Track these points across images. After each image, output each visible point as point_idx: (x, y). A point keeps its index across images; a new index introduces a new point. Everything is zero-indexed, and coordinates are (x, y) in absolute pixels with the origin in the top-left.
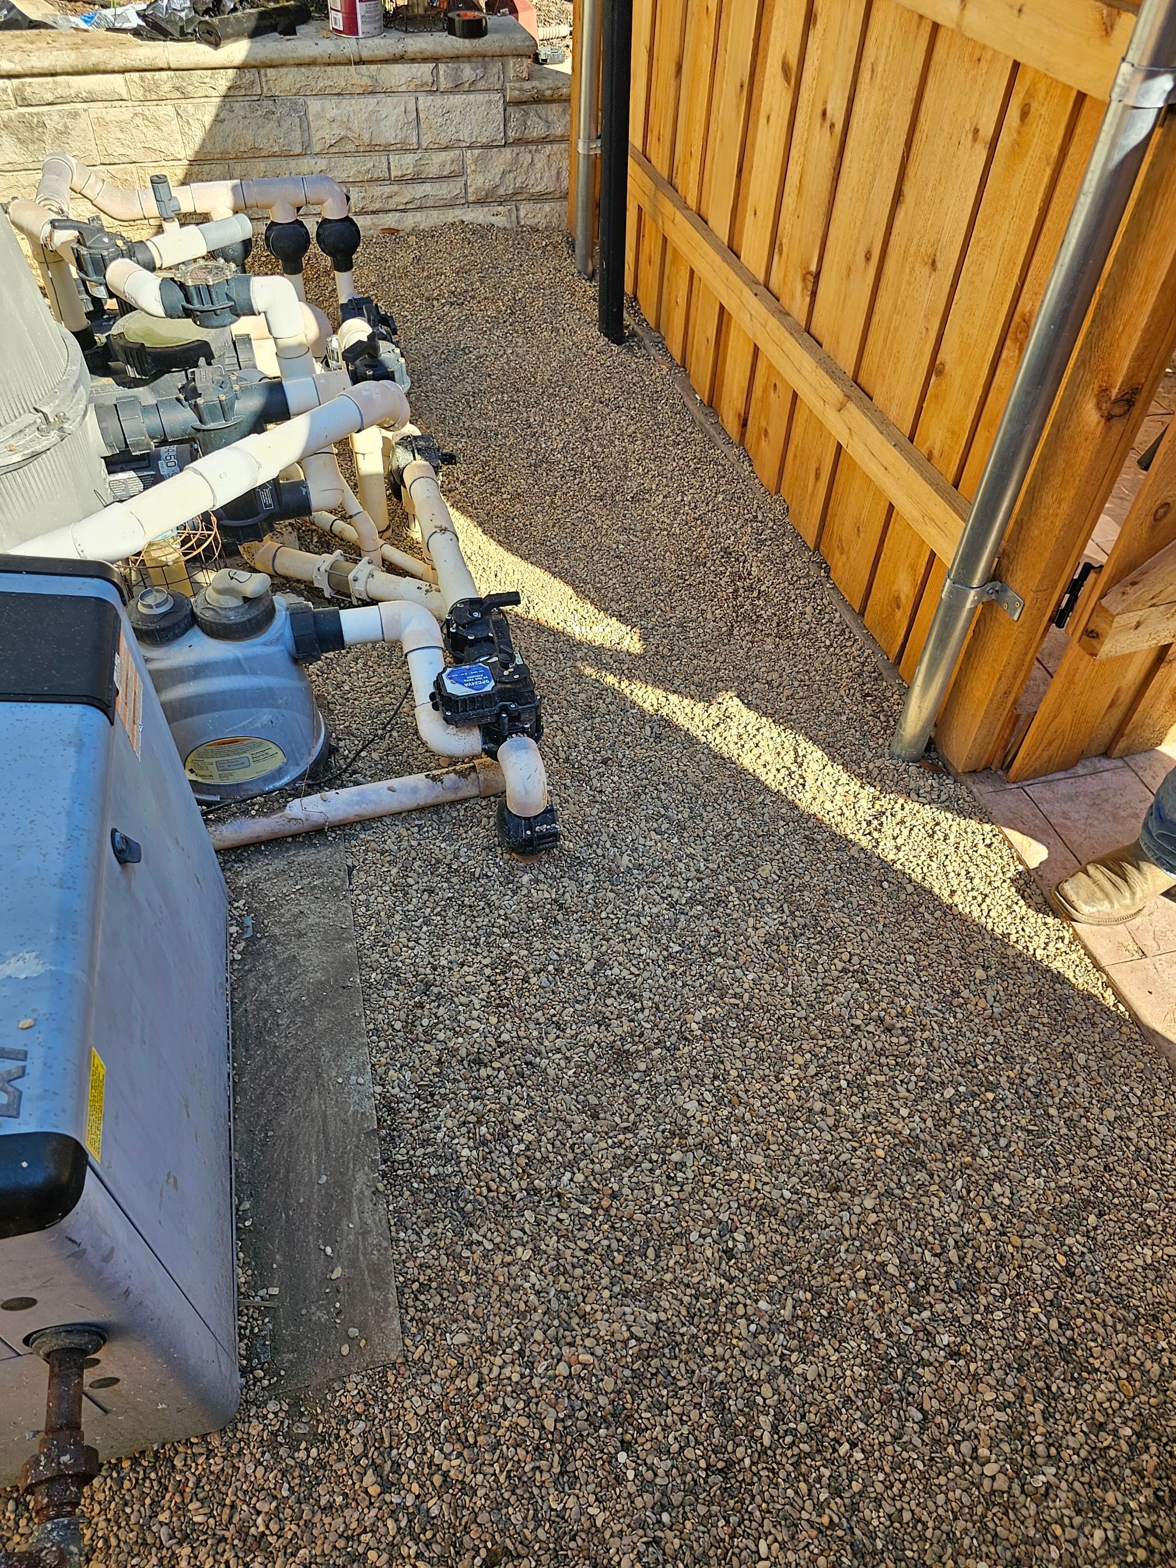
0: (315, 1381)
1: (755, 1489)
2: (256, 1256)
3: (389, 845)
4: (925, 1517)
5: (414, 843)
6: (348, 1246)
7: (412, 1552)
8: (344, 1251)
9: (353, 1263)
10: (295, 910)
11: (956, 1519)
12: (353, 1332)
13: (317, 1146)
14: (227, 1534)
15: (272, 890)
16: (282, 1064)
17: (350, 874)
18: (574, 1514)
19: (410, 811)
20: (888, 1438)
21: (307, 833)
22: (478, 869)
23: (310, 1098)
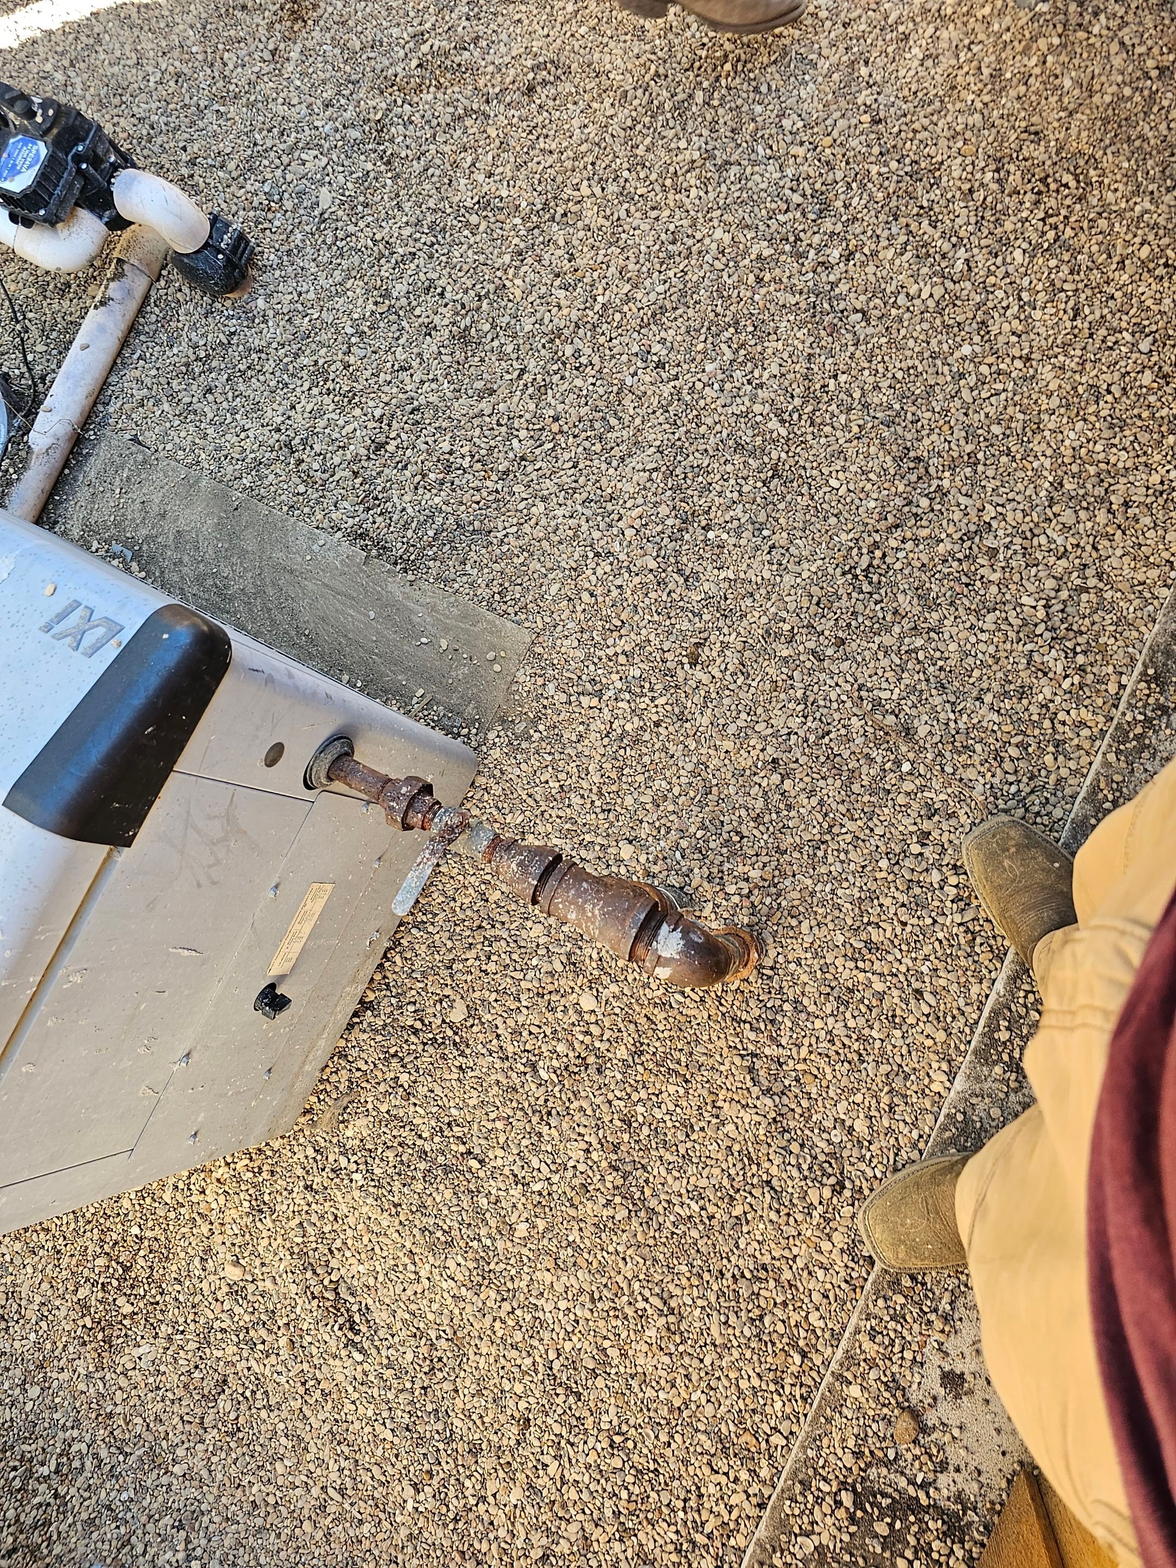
0: (500, 700)
1: (801, 463)
2: (386, 692)
3: (139, 395)
4: (910, 363)
5: (154, 372)
6: (433, 626)
7: (647, 701)
8: (433, 631)
9: (447, 629)
10: (138, 506)
11: (928, 343)
12: (491, 655)
13: (344, 604)
14: (542, 809)
15: (104, 513)
16: (260, 592)
17: (140, 444)
18: (714, 589)
19: (119, 354)
20: (851, 349)
21: (71, 452)
22: (221, 335)
23: (303, 588)
